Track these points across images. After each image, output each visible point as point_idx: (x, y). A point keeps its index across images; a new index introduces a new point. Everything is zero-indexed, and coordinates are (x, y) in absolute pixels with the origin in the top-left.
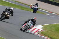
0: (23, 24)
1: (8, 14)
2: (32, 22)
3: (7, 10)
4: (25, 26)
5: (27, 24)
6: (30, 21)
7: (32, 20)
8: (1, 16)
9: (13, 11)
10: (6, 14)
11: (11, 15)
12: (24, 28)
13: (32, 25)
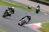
0: (20, 20)
1: (10, 12)
2: (28, 18)
3: (9, 9)
4: (22, 21)
5: (24, 20)
6: (26, 17)
7: (28, 17)
8: (4, 14)
9: (14, 10)
10: (8, 12)
11: (12, 13)
12: (21, 23)
13: (27, 20)
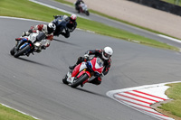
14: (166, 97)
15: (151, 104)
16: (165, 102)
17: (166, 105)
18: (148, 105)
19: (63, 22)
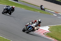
14: (48, 31)
15: (44, 33)
16: (48, 33)
17: (49, 34)
18: (43, 34)
19: (10, 9)
